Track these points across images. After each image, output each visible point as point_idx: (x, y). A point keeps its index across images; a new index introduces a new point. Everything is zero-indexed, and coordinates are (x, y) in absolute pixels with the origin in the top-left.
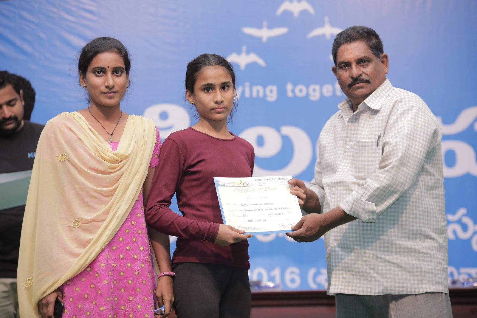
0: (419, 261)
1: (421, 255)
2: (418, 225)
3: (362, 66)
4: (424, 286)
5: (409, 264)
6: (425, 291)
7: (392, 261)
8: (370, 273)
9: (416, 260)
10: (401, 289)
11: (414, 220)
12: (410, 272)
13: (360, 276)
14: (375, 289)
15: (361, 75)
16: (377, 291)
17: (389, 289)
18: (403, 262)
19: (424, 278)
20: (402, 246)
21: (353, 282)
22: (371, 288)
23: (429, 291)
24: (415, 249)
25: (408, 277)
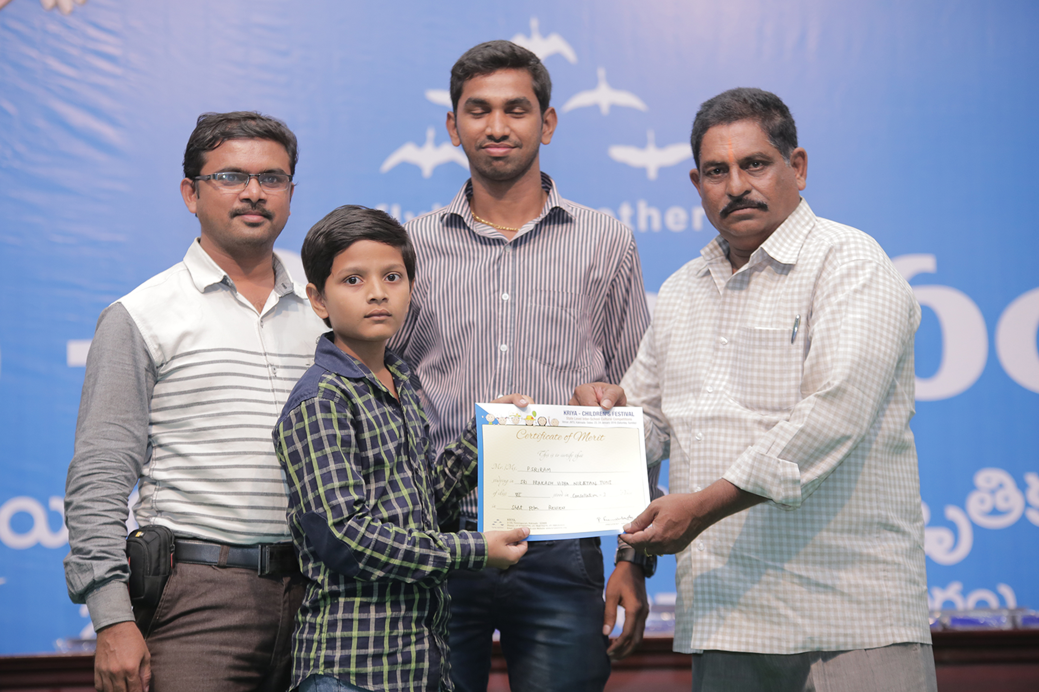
0: (878, 578)
1: (881, 566)
2: (874, 504)
3: (751, 173)
4: (889, 631)
5: (857, 586)
6: (891, 641)
7: (821, 581)
8: (777, 608)
9: (870, 578)
10: (841, 639)
11: (867, 495)
12: (859, 602)
13: (756, 613)
14: (788, 642)
15: (748, 192)
16: (792, 645)
17: (816, 639)
18: (845, 582)
19: (887, 614)
20: (842, 550)
21: (741, 627)
22: (779, 639)
23: (899, 640)
24: (869, 555)
25: (856, 615)
